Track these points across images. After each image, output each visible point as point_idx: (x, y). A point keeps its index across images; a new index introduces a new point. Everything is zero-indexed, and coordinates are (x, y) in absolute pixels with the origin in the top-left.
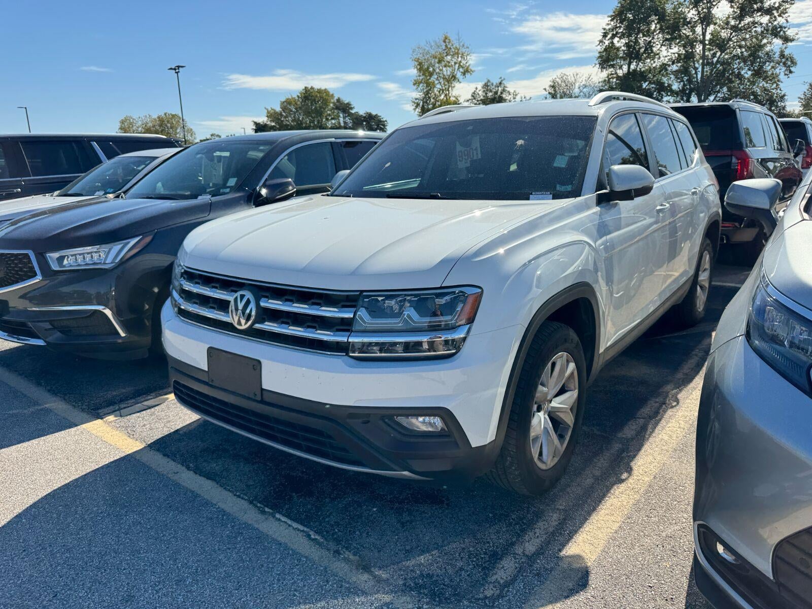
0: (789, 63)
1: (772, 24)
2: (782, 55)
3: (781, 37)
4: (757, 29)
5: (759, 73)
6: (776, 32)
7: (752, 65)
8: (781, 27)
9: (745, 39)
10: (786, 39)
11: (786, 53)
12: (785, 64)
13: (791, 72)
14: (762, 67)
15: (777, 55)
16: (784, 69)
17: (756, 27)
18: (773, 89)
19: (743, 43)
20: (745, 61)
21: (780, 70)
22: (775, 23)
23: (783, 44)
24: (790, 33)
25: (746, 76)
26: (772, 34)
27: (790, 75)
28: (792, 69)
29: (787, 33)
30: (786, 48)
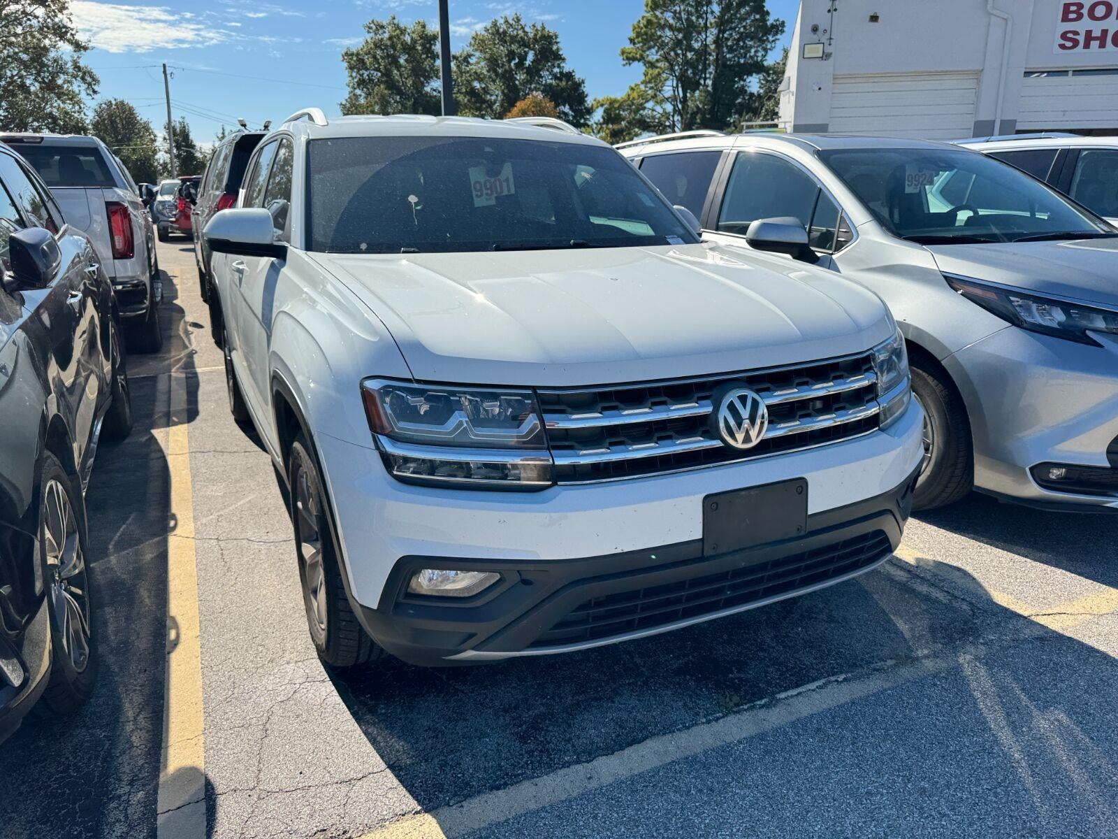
0: (89, 79)
1: (52, 20)
2: (77, 67)
3: (69, 41)
4: (32, 23)
5: (50, 86)
6: (61, 32)
7: (38, 74)
8: (65, 27)
9: (16, 35)
10: (78, 46)
11: (82, 63)
12: (83, 79)
13: (95, 92)
14: (53, 80)
15: (69, 65)
16: (84, 86)
17: (29, 20)
18: (75, 112)
19: (13, 39)
20: (27, 67)
21: (78, 87)
22: (57, 20)
23: (75, 51)
24: (81, 37)
25: (32, 89)
26: (55, 34)
27: (95, 96)
28: (96, 88)
29: (76, 37)
30: (78, 57)
